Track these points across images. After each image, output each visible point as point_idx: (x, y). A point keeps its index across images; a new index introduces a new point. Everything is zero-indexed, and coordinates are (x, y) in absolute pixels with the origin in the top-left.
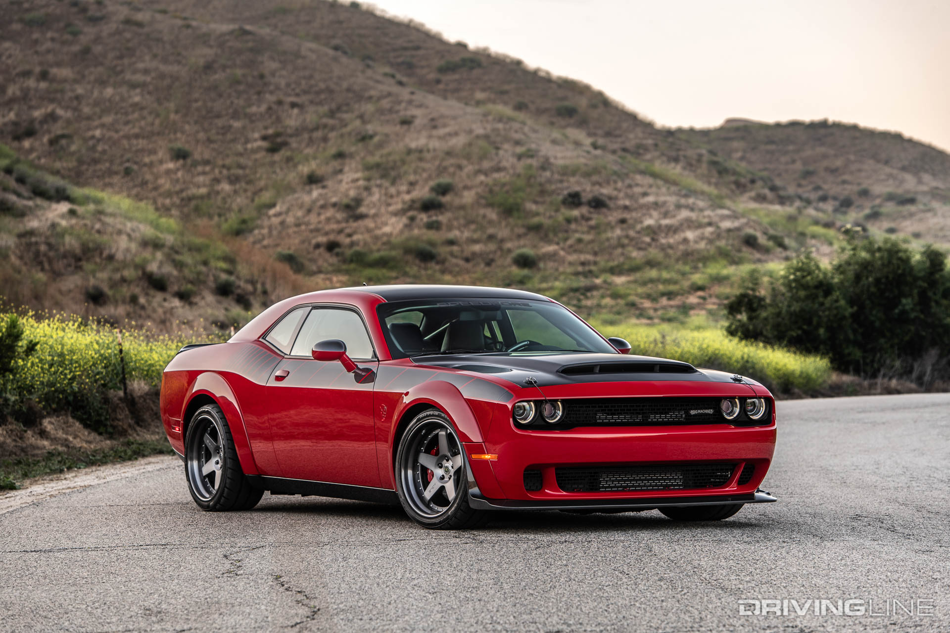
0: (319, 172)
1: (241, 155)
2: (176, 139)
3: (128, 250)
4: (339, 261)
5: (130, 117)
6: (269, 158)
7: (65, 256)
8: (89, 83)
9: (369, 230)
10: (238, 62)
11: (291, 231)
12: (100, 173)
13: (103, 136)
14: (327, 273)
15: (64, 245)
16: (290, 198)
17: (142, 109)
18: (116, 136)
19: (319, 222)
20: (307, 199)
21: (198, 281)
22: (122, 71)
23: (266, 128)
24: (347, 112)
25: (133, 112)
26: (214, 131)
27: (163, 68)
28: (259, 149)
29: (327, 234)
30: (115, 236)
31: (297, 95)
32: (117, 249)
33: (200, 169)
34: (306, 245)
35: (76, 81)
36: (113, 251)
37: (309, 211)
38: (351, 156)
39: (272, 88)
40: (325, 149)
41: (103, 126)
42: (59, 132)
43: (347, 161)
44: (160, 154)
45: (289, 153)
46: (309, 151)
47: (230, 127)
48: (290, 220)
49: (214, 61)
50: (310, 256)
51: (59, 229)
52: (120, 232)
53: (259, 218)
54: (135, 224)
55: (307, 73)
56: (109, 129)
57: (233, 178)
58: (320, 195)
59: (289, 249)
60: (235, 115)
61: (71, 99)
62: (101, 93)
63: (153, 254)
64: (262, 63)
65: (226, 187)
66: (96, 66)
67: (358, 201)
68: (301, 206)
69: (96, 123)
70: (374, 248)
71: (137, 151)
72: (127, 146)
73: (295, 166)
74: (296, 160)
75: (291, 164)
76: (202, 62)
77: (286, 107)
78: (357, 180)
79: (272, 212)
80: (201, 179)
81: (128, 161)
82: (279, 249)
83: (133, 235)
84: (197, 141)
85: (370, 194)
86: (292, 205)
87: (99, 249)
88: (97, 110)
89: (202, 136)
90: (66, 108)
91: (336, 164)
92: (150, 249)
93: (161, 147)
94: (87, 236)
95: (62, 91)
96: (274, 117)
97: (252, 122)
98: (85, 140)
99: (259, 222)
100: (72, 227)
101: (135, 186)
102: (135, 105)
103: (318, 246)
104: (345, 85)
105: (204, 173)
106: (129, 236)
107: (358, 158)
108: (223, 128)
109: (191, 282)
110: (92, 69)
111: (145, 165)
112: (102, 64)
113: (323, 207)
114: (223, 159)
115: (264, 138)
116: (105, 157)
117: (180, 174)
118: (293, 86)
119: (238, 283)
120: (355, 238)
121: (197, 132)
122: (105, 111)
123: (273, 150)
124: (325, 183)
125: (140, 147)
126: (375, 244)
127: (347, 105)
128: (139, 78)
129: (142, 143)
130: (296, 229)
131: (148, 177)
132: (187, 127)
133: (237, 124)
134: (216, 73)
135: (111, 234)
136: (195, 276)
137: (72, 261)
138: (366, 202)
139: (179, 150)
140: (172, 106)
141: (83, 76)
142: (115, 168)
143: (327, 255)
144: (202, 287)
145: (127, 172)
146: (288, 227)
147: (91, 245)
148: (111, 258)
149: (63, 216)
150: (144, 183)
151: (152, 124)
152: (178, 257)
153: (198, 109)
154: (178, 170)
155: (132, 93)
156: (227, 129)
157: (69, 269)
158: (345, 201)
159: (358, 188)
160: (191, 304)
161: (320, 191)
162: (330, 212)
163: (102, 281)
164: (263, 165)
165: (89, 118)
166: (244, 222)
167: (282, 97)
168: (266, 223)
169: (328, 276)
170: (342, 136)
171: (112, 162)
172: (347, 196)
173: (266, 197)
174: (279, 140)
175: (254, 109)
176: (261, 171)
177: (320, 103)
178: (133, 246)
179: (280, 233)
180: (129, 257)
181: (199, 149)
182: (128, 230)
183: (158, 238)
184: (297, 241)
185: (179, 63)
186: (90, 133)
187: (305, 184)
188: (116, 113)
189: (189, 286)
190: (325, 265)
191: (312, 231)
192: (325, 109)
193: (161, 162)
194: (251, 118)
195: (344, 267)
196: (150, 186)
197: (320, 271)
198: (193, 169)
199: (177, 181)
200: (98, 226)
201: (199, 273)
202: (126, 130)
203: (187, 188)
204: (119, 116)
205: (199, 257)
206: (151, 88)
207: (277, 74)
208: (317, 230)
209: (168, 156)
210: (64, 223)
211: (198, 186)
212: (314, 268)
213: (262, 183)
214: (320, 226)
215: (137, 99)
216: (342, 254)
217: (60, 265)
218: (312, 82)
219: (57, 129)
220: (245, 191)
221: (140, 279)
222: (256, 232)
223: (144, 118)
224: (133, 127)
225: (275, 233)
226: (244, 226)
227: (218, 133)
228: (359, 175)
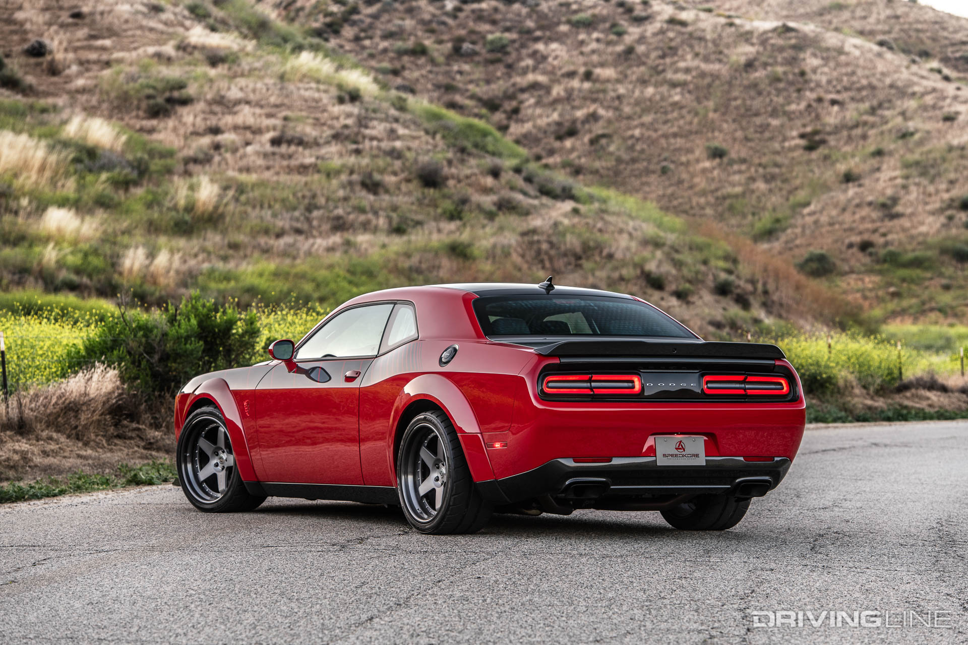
0: (856, 171)
1: (777, 153)
2: (714, 138)
3: (628, 249)
4: (872, 261)
5: (670, 116)
6: (806, 156)
7: (565, 255)
8: (631, 82)
9: (904, 230)
10: (779, 59)
11: (824, 230)
12: (637, 173)
13: (642, 135)
14: (859, 273)
15: (565, 244)
16: (825, 197)
17: (681, 108)
18: (654, 135)
19: (854, 221)
20: (842, 198)
21: (696, 281)
22: (664, 71)
23: (804, 126)
24: (888, 109)
25: (673, 111)
26: (752, 130)
27: (703, 66)
28: (797, 147)
29: (861, 233)
30: (616, 235)
31: (838, 92)
32: (617, 248)
33: (736, 167)
34: (839, 244)
35: (618, 81)
36: (613, 249)
37: (844, 210)
38: (891, 154)
39: (812, 85)
40: (863, 147)
41: (642, 125)
42: (600, 132)
43: (886, 159)
44: (697, 153)
45: (826, 151)
46: (848, 149)
47: (768, 125)
48: (824, 219)
49: (755, 59)
50: (842, 256)
51: (561, 228)
52: (621, 231)
53: (793, 217)
54: (638, 223)
55: (849, 69)
56: (648, 129)
57: (769, 177)
58: (856, 194)
59: (822, 248)
60: (774, 113)
61: (613, 99)
62: (642, 92)
63: (653, 253)
64: (804, 59)
65: (761, 186)
66: (638, 66)
67: (895, 200)
68: (836, 205)
69: (636, 123)
70: (909, 247)
71: (676, 150)
72: (665, 145)
73: (833, 163)
74: (834, 158)
75: (828, 162)
76: (743, 60)
77: (826, 104)
78: (895, 178)
79: (806, 211)
80: (736, 178)
81: (665, 160)
82: (811, 249)
83: (634, 233)
84: (735, 140)
85: (908, 193)
86: (827, 204)
87: (599, 247)
88: (638, 109)
89: (739, 134)
90: (608, 108)
91: (874, 162)
92: (650, 248)
93: (698, 146)
94: (587, 235)
95: (604, 91)
96: (813, 115)
97: (791, 119)
98: (625, 139)
99: (792, 221)
100: (574, 226)
101: (671, 185)
102: (675, 104)
103: (851, 246)
104: (888, 81)
105: (740, 172)
106: (630, 235)
107: (897, 156)
108: (761, 126)
109: (690, 282)
110: (635, 69)
111: (682, 164)
112: (644, 64)
113: (858, 206)
114: (760, 158)
115: (802, 136)
116: (643, 156)
117: (716, 173)
118: (835, 83)
119: (737, 282)
120: (890, 237)
121: (735, 130)
122: (646, 111)
123: (810, 148)
124: (862, 182)
125: (678, 146)
126: (910, 243)
127: (890, 101)
128: (680, 77)
129: (679, 142)
130: (830, 228)
131: (685, 176)
132: (725, 126)
133: (775, 122)
134: (756, 70)
135: (613, 233)
136: (693, 275)
137: (572, 260)
138: (902, 201)
139: (716, 149)
140: (711, 104)
141: (626, 76)
142: (652, 167)
143: (860, 255)
144: (700, 286)
145: (664, 171)
146: (822, 226)
147: (592, 244)
148: (610, 256)
149: (565, 215)
150: (680, 182)
151: (691, 123)
152: (677, 256)
153: (737, 108)
154: (714, 168)
155: (673, 92)
156: (765, 127)
157: (570, 267)
158: (882, 200)
159: (895, 186)
160: (688, 303)
161: (857, 190)
162: (865, 211)
163: (601, 280)
164: (799, 163)
165: (629, 118)
166: (778, 221)
167: (822, 94)
168: (799, 221)
169: (861, 276)
170: (882, 133)
171: (649, 161)
172: (883, 194)
173: (801, 195)
174: (817, 138)
175: (793, 107)
176: (797, 169)
177: (862, 100)
178: (633, 245)
179: (813, 232)
180: (628, 256)
181: (736, 147)
182: (630, 228)
183: (658, 236)
184: (830, 240)
185: (720, 61)
186: (630, 133)
187: (841, 182)
188: (656, 113)
189: (687, 285)
190: (858, 265)
191: (845, 230)
192: (866, 106)
193: (698, 161)
194: (789, 116)
195: (878, 267)
196: (686, 185)
197: (852, 272)
198: (729, 168)
199: (713, 179)
200: (600, 225)
201: (697, 273)
202: (665, 129)
203: (723, 187)
204: (659, 115)
205: (699, 256)
206: (691, 87)
207: (819, 71)
208: (851, 229)
209: (705, 155)
210: (566, 222)
211: (733, 185)
212: (846, 268)
213: (798, 182)
214: (854, 225)
215: (677, 98)
216: (876, 254)
217: (560, 263)
218: (855, 78)
219: (598, 129)
220: (781, 189)
221: (638, 278)
222: (789, 231)
223: (683, 117)
224: (672, 126)
225: (808, 232)
226: (777, 226)
227: (756, 132)
228: (897, 173)
